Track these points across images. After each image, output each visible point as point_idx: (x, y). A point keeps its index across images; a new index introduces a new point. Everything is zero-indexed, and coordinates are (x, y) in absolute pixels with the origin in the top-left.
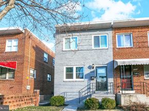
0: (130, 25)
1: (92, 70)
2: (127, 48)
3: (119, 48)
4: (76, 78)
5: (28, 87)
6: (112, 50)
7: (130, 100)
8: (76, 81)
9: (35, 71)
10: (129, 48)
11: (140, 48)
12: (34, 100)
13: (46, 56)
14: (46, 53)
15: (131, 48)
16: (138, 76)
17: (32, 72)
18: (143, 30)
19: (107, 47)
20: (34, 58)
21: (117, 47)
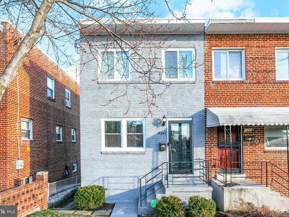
0: (241, 30)
1: (161, 129)
2: (233, 83)
3: (218, 83)
4: (128, 146)
5: (20, 164)
6: (203, 85)
7: (241, 200)
8: (128, 153)
9: (31, 123)
10: (237, 82)
11: (259, 83)
12: (40, 197)
13: (50, 84)
14: (51, 78)
15: (242, 82)
16: (253, 143)
17: (24, 126)
18: (268, 43)
19: (193, 79)
20: (27, 93)
21: (214, 79)
